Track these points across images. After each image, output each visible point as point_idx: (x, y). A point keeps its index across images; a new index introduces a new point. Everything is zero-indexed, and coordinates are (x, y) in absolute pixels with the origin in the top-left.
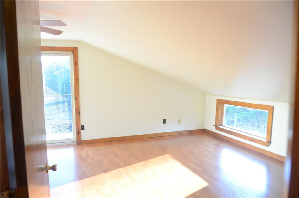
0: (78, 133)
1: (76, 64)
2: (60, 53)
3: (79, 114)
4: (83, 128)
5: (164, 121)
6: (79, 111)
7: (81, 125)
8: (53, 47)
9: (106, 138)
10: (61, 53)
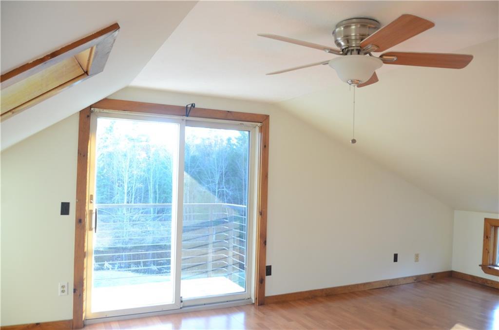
0: (261, 282)
1: (265, 146)
2: (241, 124)
3: (265, 244)
4: (269, 271)
5: (396, 258)
6: (266, 238)
7: (267, 266)
8: (228, 111)
9: (306, 292)
10: (243, 124)
